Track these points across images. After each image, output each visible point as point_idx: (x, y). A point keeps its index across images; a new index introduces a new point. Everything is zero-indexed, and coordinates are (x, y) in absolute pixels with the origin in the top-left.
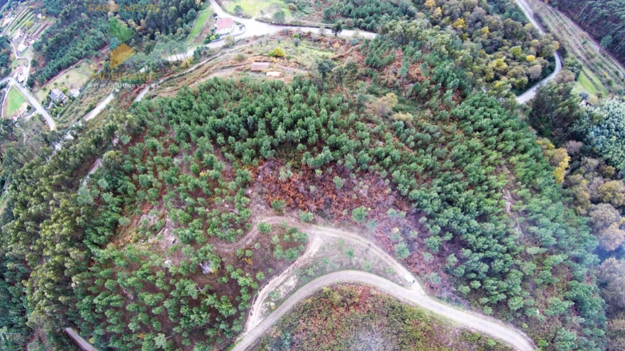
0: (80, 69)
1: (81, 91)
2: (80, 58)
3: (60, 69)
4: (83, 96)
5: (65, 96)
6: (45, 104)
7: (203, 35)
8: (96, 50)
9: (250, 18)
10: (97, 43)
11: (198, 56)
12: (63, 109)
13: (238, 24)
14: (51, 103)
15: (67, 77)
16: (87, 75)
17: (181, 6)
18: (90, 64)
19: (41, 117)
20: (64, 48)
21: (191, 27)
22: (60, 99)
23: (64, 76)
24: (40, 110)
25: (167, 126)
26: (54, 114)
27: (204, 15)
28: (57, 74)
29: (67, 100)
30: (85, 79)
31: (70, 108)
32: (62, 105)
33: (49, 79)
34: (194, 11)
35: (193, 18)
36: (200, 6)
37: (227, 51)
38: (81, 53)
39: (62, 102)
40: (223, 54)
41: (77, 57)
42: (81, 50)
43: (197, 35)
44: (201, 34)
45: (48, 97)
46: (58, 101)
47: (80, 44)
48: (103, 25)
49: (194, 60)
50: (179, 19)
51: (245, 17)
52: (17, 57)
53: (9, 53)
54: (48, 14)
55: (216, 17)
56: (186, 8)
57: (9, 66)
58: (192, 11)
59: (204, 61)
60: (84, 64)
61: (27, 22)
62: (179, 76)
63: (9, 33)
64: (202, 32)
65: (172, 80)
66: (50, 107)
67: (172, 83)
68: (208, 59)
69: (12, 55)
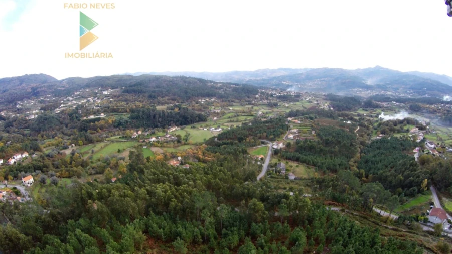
0: (309, 170)
1: (296, 179)
2: (314, 165)
3: (297, 160)
4: (294, 182)
5: (284, 172)
6: (271, 166)
7: (413, 212)
8: (327, 169)
10: (331, 166)
12: (275, 176)
14: (274, 168)
15: (297, 166)
16: (308, 175)
18: (316, 172)
19: (261, 167)
20: (310, 153)
22: (281, 170)
23: (296, 165)
24: (265, 166)
26: (268, 173)
28: (294, 160)
29: (284, 175)
30: (305, 176)
31: (279, 179)
32: (278, 174)
33: (287, 159)
35: (412, 195)
39: (279, 173)
41: (313, 163)
42: (319, 161)
43: (408, 209)
45: (276, 164)
46: (279, 169)
47: (321, 158)
48: (343, 161)
49: (395, 222)
52: (284, 138)
53: (282, 133)
54: (318, 135)
55: (432, 206)
56: (411, 185)
57: (277, 138)
58: (416, 189)
59: (404, 229)
60: (313, 170)
61: (305, 129)
62: (373, 222)
63: (291, 126)
64: (414, 209)
65: (365, 220)
66: (271, 169)
67: (363, 222)
68: (409, 230)
69: (283, 135)
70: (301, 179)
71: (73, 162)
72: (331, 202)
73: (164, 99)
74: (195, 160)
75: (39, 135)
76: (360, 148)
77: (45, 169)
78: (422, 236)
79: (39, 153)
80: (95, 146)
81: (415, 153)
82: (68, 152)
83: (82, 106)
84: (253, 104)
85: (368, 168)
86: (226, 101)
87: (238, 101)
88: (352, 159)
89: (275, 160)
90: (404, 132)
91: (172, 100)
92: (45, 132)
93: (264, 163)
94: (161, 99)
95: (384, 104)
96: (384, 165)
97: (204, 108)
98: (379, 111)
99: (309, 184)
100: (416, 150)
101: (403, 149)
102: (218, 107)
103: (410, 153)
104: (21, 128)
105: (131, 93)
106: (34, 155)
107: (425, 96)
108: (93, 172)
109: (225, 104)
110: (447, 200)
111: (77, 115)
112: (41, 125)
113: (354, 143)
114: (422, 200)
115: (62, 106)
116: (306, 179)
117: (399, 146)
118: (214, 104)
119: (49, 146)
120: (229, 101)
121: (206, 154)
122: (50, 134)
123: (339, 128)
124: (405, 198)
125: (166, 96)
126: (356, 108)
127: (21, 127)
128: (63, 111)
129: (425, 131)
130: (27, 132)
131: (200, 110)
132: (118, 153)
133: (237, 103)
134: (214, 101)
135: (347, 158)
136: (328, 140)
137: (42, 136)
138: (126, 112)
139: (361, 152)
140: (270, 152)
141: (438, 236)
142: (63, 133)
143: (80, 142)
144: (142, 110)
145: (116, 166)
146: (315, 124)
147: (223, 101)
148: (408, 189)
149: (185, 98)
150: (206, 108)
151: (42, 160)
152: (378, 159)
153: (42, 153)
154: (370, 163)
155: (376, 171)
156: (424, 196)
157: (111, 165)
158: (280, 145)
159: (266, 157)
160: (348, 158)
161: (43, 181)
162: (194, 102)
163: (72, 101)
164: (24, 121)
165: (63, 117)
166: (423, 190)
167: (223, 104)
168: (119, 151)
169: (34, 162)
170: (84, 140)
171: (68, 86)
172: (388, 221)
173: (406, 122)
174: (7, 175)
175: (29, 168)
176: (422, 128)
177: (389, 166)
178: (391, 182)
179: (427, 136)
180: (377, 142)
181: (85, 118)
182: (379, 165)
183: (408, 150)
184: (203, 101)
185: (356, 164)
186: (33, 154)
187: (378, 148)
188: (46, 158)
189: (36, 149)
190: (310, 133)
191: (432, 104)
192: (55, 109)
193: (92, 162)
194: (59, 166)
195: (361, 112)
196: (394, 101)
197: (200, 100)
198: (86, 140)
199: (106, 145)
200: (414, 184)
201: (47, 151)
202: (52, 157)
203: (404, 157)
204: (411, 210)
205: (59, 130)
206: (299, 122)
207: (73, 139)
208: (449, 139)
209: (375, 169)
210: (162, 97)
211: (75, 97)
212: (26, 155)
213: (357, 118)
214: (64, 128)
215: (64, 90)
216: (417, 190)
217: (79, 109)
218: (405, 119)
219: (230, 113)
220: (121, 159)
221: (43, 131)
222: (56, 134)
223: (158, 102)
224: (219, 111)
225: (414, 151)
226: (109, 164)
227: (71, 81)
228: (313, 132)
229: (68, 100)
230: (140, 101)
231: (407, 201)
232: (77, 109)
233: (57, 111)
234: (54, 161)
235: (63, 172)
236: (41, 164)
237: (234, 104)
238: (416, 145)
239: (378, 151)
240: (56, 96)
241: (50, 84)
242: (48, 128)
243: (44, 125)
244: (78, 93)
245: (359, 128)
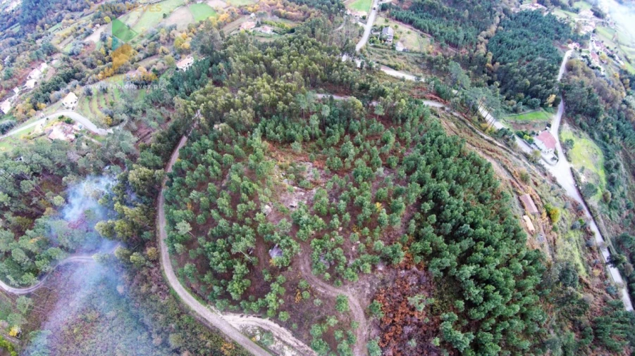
0: (422, 39)
1: (404, 51)
2: (431, 33)
3: (411, 22)
4: (401, 54)
5: (391, 40)
6: (376, 29)
7: (523, 126)
8: (447, 42)
9: (569, 161)
10: (453, 39)
11: (501, 135)
12: (379, 45)
13: (556, 153)
14: (379, 33)
15: (409, 33)
16: (421, 47)
17: (534, 88)
18: (431, 44)
19: (362, 31)
20: (429, 15)
21: (523, 110)
22: (387, 37)
23: (408, 30)
24: (368, 28)
25: (414, 142)
26: (371, 40)
27: (542, 115)
28: (405, 23)
29: (390, 44)
30: (416, 48)
31: (384, 50)
32: (383, 42)
33: (397, 19)
34: (539, 103)
35: (532, 107)
36: (547, 106)
37: (524, 160)
38: (436, 31)
39: (385, 41)
40: (518, 157)
41: (430, 30)
42: (438, 30)
43: (520, 121)
44: (522, 124)
45: (382, 28)
46: (384, 36)
47: (441, 25)
48: (470, 34)
49: (495, 133)
50: (522, 95)
51: (566, 155)
55: (547, 128)
60: (428, 40)
66: (375, 34)
70: (411, 52)
71: (110, 52)
74: (275, 17)
75: (38, 27)
76: (500, 17)
77: (77, 74)
79: (58, 56)
80: (128, 17)
81: (569, 49)
82: (95, 38)
85: (499, 51)
88: (484, 33)
89: (381, 21)
90: (570, 11)
92: (44, 19)
93: (366, 23)
96: (521, 53)
99: (419, 60)
100: (572, 46)
101: (557, 38)
103: (562, 48)
104: (6, 29)
106: (54, 62)
110: (568, 128)
112: (34, 12)
116: (417, 53)
117: (552, 31)
119: (65, 38)
121: (289, 7)
122: (51, 18)
127: (4, 27)
129: (601, 20)
130: (16, 29)
132: (164, 20)
135: (478, 28)
137: (43, 27)
139: (498, 25)
142: (69, 10)
143: (107, 19)
145: (169, 40)
151: (68, 65)
152: (516, 42)
153: (62, 55)
154: (504, 46)
155: (507, 58)
156: (545, 112)
157: (162, 40)
159: (369, 14)
160: (480, 28)
161: (88, 93)
164: (5, 16)
168: (165, 16)
169: (60, 72)
170: (111, 15)
174: (36, 104)
175: (58, 82)
176: (599, 14)
177: (525, 58)
179: (599, 29)
180: (526, 15)
182: (514, 53)
183: (562, 42)
185: (487, 41)
186: (52, 60)
187: (524, 24)
188: (71, 59)
189: (51, 52)
194: (94, 63)
199: (144, 12)
201: (68, 49)
202: (78, 54)
203: (551, 51)
205: (62, 8)
209: (507, 55)
212: (44, 66)
221: (41, 18)
222: (60, 15)
225: (570, 46)
234: (83, 58)
235: (106, 70)
236: (69, 70)
238: (575, 39)
239: (523, 29)
242: (46, 11)
243: (39, 10)
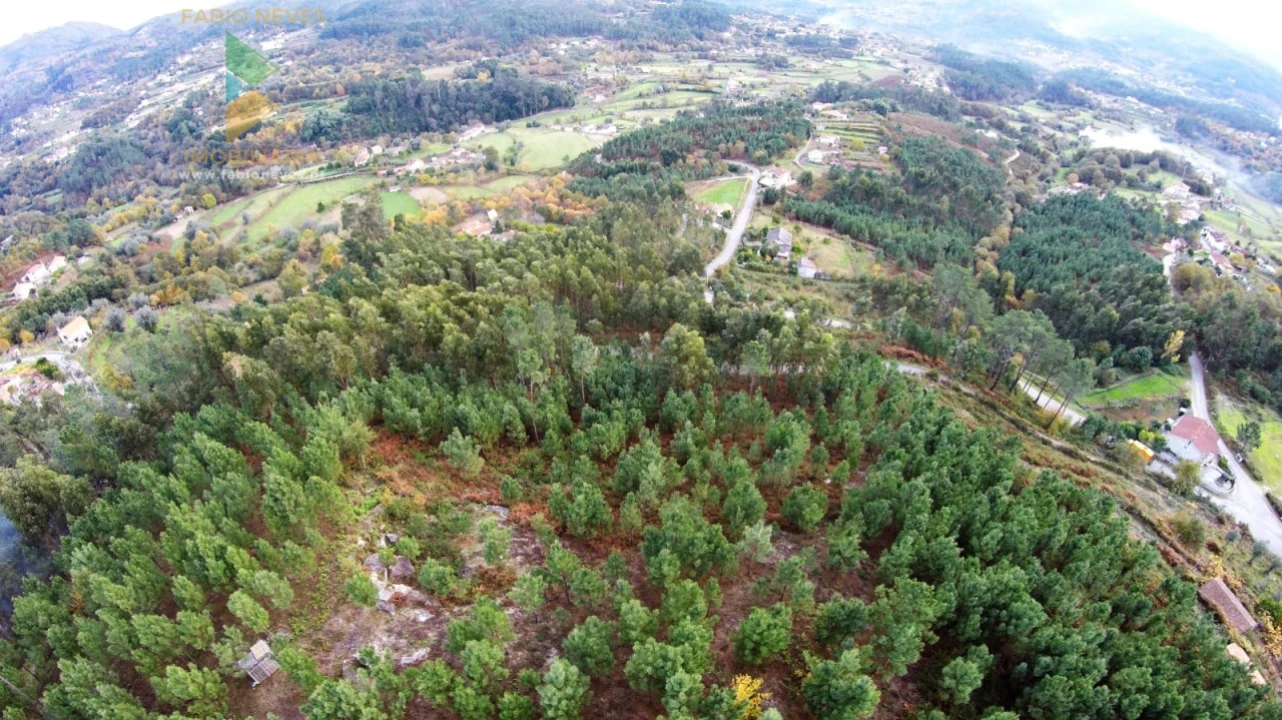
0: (857, 255)
1: (817, 276)
2: (873, 241)
3: (828, 223)
4: (811, 284)
5: (786, 254)
6: (750, 235)
8: (911, 257)
10: (923, 250)
12: (761, 264)
14: (759, 243)
15: (825, 242)
16: (854, 269)
18: (877, 261)
19: (720, 237)
20: (867, 208)
22: (777, 248)
23: (822, 237)
24: (734, 236)
26: (742, 256)
28: (817, 224)
29: (784, 262)
30: (845, 272)
31: (771, 275)
32: (768, 258)
33: (798, 218)
35: (1136, 368)
38: (885, 237)
39: (772, 257)
41: (871, 235)
42: (890, 233)
45: (765, 231)
46: (771, 247)
47: (896, 226)
48: (959, 240)
49: (1073, 432)
52: (796, 160)
53: (792, 145)
54: (896, 159)
55: (1183, 410)
56: (1135, 339)
57: (774, 158)
58: (1148, 351)
59: (1094, 455)
60: (870, 255)
61: (859, 140)
62: (1013, 421)
63: (820, 127)
64: (1131, 407)
65: (991, 412)
66: (750, 244)
67: (984, 417)
68: (1106, 462)
69: (793, 151)
70: (834, 279)
71: (194, 258)
72: (903, 350)
73: (444, 45)
74: (538, 217)
75: (91, 200)
76: (1012, 210)
77: (117, 291)
78: (1139, 483)
79: (94, 251)
80: (252, 203)
81: (1167, 253)
82: (176, 232)
83: (204, 96)
84: (713, 58)
85: (1025, 270)
86: (631, 48)
87: (668, 47)
88: (986, 240)
89: (763, 221)
90: (1144, 189)
91: (470, 47)
92: (105, 188)
93: (731, 226)
94: (438, 47)
95: (1105, 100)
96: (1074, 269)
97: (565, 69)
98: (1085, 116)
99: (853, 294)
100: (1171, 246)
101: (1136, 237)
102: (609, 64)
103: (1153, 252)
104: (35, 194)
105: (347, 37)
106: (82, 261)
107: (1226, 102)
108: (252, 276)
109: (631, 55)
110: (1228, 404)
111: (191, 124)
112: (90, 170)
113: (999, 196)
114: (1159, 386)
115: (145, 103)
116: (847, 281)
117: (1124, 224)
118: (598, 55)
119: (122, 224)
120: (641, 47)
121: (569, 201)
122: (120, 191)
123: (960, 146)
124: (1114, 371)
125: (453, 36)
126: (1019, 98)
127: (35, 189)
128: (149, 119)
129: (1208, 199)
130: (54, 198)
131: (554, 74)
132: (318, 215)
133: (666, 52)
134: (597, 49)
135: (973, 233)
136: (923, 176)
137: (100, 202)
138: (335, 93)
139: (1014, 224)
140: (751, 198)
141: (1183, 494)
142: (157, 181)
143: (209, 198)
144: (381, 83)
145: (316, 251)
146: (889, 128)
147: (622, 48)
148: (1127, 349)
149: (510, 40)
150: (572, 67)
151: (105, 270)
152: (1059, 249)
153: (103, 250)
154: (1034, 258)
155: (1047, 281)
156: (1167, 376)
157: (301, 250)
158: (781, 177)
159: (738, 211)
160: (976, 233)
161: (116, 326)
162: (534, 52)
163: (171, 84)
164: (41, 169)
165: (151, 134)
166: (1167, 361)
167: (622, 55)
168: (321, 208)
169: (86, 279)
170: (219, 192)
171: (154, 44)
172: (1055, 426)
173: (1156, 163)
174: (17, 331)
175: (74, 297)
176: (1199, 189)
177: (1086, 276)
178: (1082, 320)
179: (1209, 214)
180: (1064, 203)
181: (215, 129)
182: (1060, 268)
183: (1150, 241)
184: (564, 46)
185: (995, 254)
186: (80, 256)
187: (1063, 220)
188: (115, 260)
189: (85, 240)
190: (874, 152)
191: (1243, 128)
192: (123, 118)
193: (247, 250)
194: (155, 276)
195: (1031, 109)
196: (1134, 95)
197: (554, 46)
198: (224, 190)
199: (284, 196)
200: (1144, 337)
201: (115, 241)
202: (133, 255)
203: (1133, 258)
204: (1125, 408)
205: (143, 176)
206: (845, 118)
207: (188, 192)
208: (1270, 239)
209: (1046, 276)
210: (441, 42)
211: (180, 73)
212: (59, 262)
213: (1018, 126)
214: (160, 166)
215: (144, 58)
216: (1150, 356)
217: (195, 103)
218: (1155, 155)
219: (641, 82)
220: (327, 230)
221: (100, 186)
222: (137, 187)
223: (430, 58)
224: (610, 77)
225: (1166, 247)
226: (293, 249)
227: (161, 27)
228: (882, 150)
229: (161, 85)
230: (375, 59)
231: (1117, 379)
232: (189, 105)
233: (133, 121)
234: (139, 264)
235: (169, 288)
236: (104, 280)
237: (656, 55)
238: (1172, 232)
239: (1062, 227)
240: (123, 80)
241: (101, 47)
242: (113, 175)
243: (100, 169)
244: (187, 58)
245: (1017, 154)
